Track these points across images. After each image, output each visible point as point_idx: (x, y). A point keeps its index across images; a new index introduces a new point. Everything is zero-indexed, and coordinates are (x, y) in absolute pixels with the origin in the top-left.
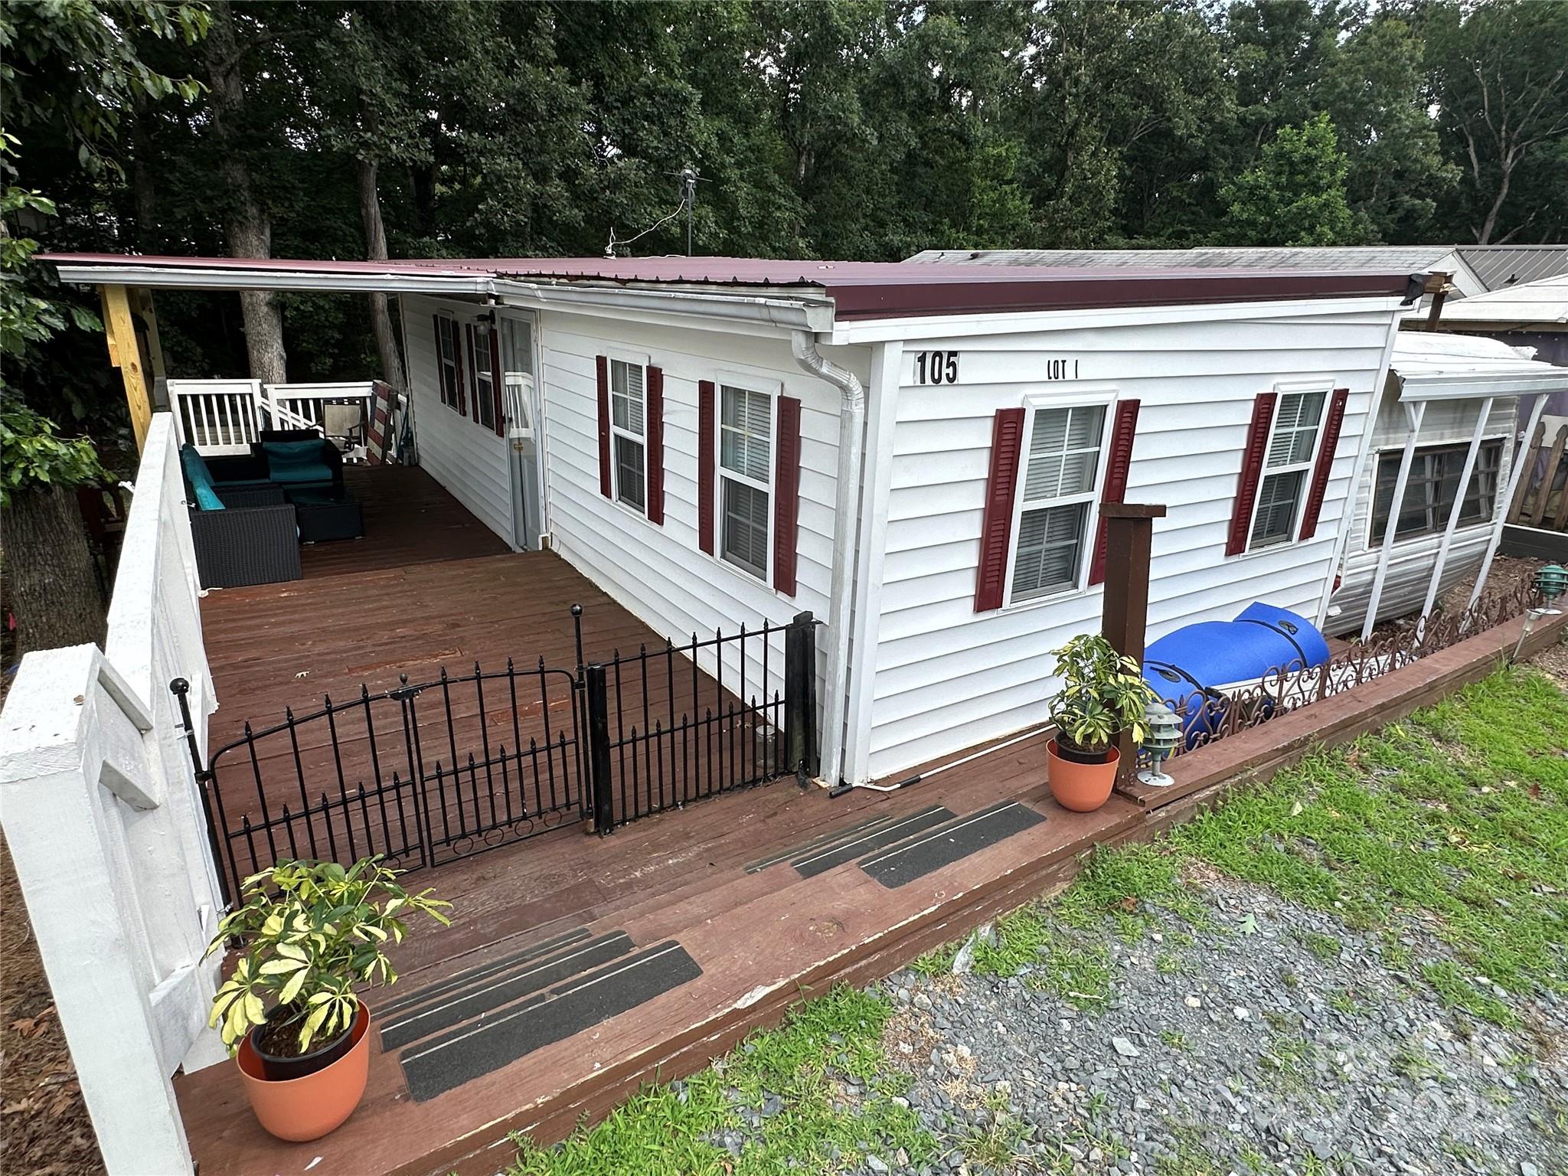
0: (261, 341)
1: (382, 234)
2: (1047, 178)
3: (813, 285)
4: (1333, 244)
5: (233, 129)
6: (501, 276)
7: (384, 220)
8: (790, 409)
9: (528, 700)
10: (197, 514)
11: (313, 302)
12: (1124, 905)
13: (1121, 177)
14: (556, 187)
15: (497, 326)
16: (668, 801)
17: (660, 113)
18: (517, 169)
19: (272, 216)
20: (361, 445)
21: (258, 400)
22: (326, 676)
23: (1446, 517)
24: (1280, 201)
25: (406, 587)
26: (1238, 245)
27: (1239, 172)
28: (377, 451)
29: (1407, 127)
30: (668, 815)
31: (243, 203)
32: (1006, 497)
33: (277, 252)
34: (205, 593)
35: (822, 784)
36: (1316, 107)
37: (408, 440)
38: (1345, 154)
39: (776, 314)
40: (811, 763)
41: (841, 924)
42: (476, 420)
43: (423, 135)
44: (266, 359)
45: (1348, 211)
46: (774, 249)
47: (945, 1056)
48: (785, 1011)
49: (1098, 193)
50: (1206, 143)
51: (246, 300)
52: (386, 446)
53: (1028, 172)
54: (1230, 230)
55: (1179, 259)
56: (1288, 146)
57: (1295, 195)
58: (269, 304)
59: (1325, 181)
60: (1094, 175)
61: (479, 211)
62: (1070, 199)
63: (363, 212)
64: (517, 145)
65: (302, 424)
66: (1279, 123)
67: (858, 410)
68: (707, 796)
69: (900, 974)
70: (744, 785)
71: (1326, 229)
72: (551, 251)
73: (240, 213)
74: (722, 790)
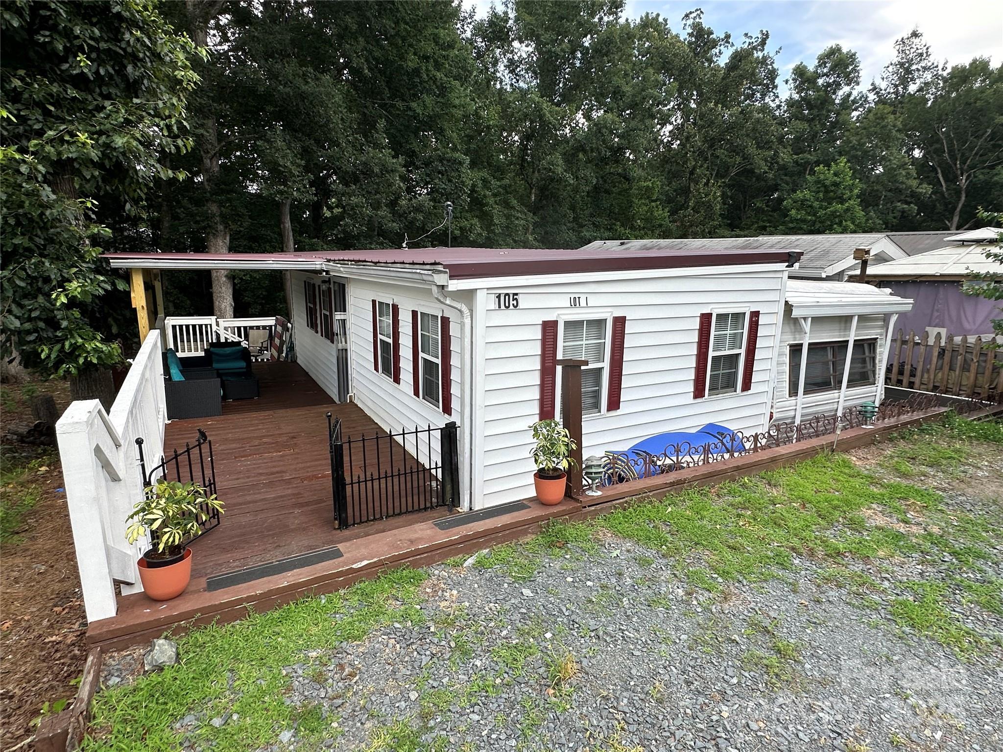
0: (220, 296)
1: (291, 238)
2: (679, 198)
3: (439, 264)
4: (854, 232)
5: (213, 186)
6: (329, 261)
7: (293, 230)
8: (445, 322)
9: (321, 472)
10: (168, 381)
11: (250, 275)
12: (558, 544)
13: (723, 195)
14: (384, 212)
15: (332, 286)
16: (378, 516)
17: (446, 170)
18: (362, 203)
19: (231, 230)
20: (267, 351)
21: (214, 328)
22: (223, 460)
23: (841, 382)
24: (820, 208)
25: (273, 420)
26: (796, 234)
27: (794, 191)
28: (276, 354)
29: (895, 164)
30: (377, 522)
31: (216, 223)
32: (551, 364)
33: (234, 249)
34: (170, 422)
35: (460, 510)
36: (840, 154)
37: (291, 348)
38: (858, 180)
39: (425, 278)
40: (456, 500)
41: (412, 542)
42: (322, 336)
43: (311, 186)
44: (223, 306)
45: (863, 213)
46: (515, 241)
47: (445, 594)
48: (377, 572)
49: (709, 206)
50: (775, 176)
51: (214, 274)
52: (280, 351)
53: (667, 195)
54: (791, 225)
55: (734, 243)
56: (822, 177)
57: (829, 204)
58: (226, 276)
59: (847, 196)
60: (706, 195)
61: (340, 225)
62: (692, 209)
63: (282, 226)
64: (363, 190)
65: (236, 339)
66: (818, 163)
67: (467, 321)
68: (399, 514)
69: (438, 565)
70: (419, 510)
71: (849, 223)
72: (385, 245)
73: (214, 229)
74: (407, 512)
